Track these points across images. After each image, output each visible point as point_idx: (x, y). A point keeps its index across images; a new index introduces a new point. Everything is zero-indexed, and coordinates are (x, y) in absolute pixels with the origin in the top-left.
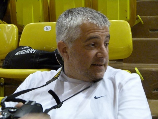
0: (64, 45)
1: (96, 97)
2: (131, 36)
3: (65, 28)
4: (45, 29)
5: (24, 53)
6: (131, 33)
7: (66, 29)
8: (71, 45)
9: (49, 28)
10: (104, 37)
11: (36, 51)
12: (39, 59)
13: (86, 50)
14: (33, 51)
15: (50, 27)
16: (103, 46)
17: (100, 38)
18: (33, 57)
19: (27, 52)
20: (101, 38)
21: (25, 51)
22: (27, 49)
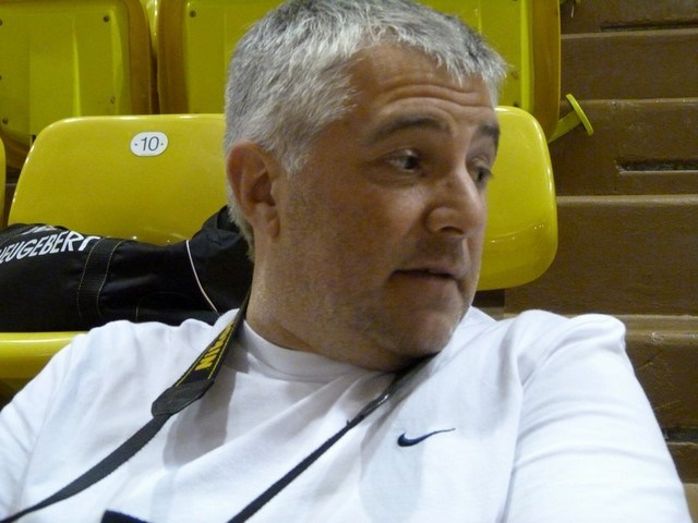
0: (261, 165)
1: (409, 437)
2: (551, 186)
3: (275, 73)
4: (137, 148)
5: (33, 254)
6: (549, 171)
7: (276, 78)
8: (296, 156)
9: (154, 142)
10: (471, 130)
11: (91, 243)
12: (108, 280)
13: (374, 186)
14: (77, 244)
15: (163, 138)
16: (463, 175)
17: (448, 130)
18: (79, 271)
19: (50, 247)
20: (455, 128)
21: (39, 246)
22: (49, 234)
